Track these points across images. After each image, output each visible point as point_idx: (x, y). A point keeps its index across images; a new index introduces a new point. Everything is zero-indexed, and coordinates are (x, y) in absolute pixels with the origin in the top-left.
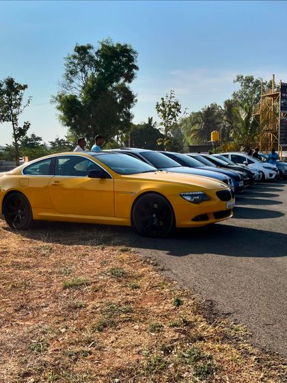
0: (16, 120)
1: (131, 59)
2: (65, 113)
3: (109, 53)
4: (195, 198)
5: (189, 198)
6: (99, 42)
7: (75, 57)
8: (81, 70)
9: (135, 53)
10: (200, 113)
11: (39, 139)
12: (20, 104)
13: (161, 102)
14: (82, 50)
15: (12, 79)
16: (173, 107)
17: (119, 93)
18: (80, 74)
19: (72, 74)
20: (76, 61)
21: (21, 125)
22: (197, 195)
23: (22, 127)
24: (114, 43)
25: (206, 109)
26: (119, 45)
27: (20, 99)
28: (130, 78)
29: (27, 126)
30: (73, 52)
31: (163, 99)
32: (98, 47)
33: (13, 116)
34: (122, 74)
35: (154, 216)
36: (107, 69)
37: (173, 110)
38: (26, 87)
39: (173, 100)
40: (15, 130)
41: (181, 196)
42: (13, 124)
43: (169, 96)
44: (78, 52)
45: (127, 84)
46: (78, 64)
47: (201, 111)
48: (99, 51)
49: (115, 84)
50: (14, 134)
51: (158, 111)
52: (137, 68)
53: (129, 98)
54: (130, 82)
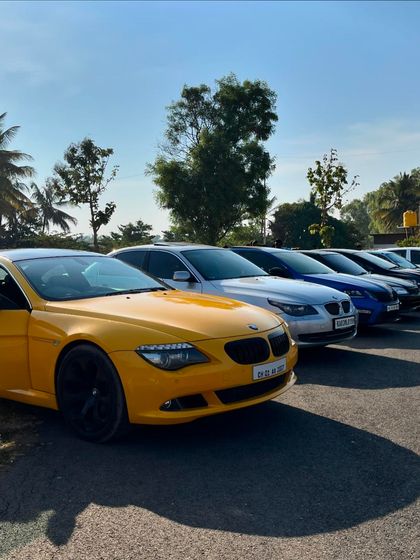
0: (96, 200)
1: (266, 104)
2: (166, 188)
3: (232, 97)
4: (172, 357)
5: (156, 359)
6: (216, 81)
7: (182, 105)
8: (192, 125)
9: (272, 94)
10: (392, 184)
11: (149, 227)
12: (101, 178)
13: (315, 168)
14: (193, 95)
15: (90, 141)
16: (336, 175)
17: (247, 155)
18: (189, 130)
19: (177, 130)
20: (184, 111)
21: (102, 207)
22: (176, 351)
23: (103, 210)
24: (240, 81)
25: (401, 177)
26: (247, 83)
27: (102, 170)
28: (264, 132)
29: (110, 210)
30: (179, 98)
31: (318, 163)
32: (215, 89)
33: (91, 195)
34: (253, 128)
35: (94, 393)
36: (228, 120)
37: (335, 179)
38: (110, 151)
39: (335, 164)
40: (93, 215)
41: (140, 353)
42: (91, 207)
43: (329, 158)
44: (187, 97)
45: (260, 143)
46: (187, 116)
47: (394, 181)
48: (217, 95)
49: (241, 143)
50: (93, 221)
51: (311, 181)
52: (275, 117)
53: (263, 164)
54: (265, 138)
